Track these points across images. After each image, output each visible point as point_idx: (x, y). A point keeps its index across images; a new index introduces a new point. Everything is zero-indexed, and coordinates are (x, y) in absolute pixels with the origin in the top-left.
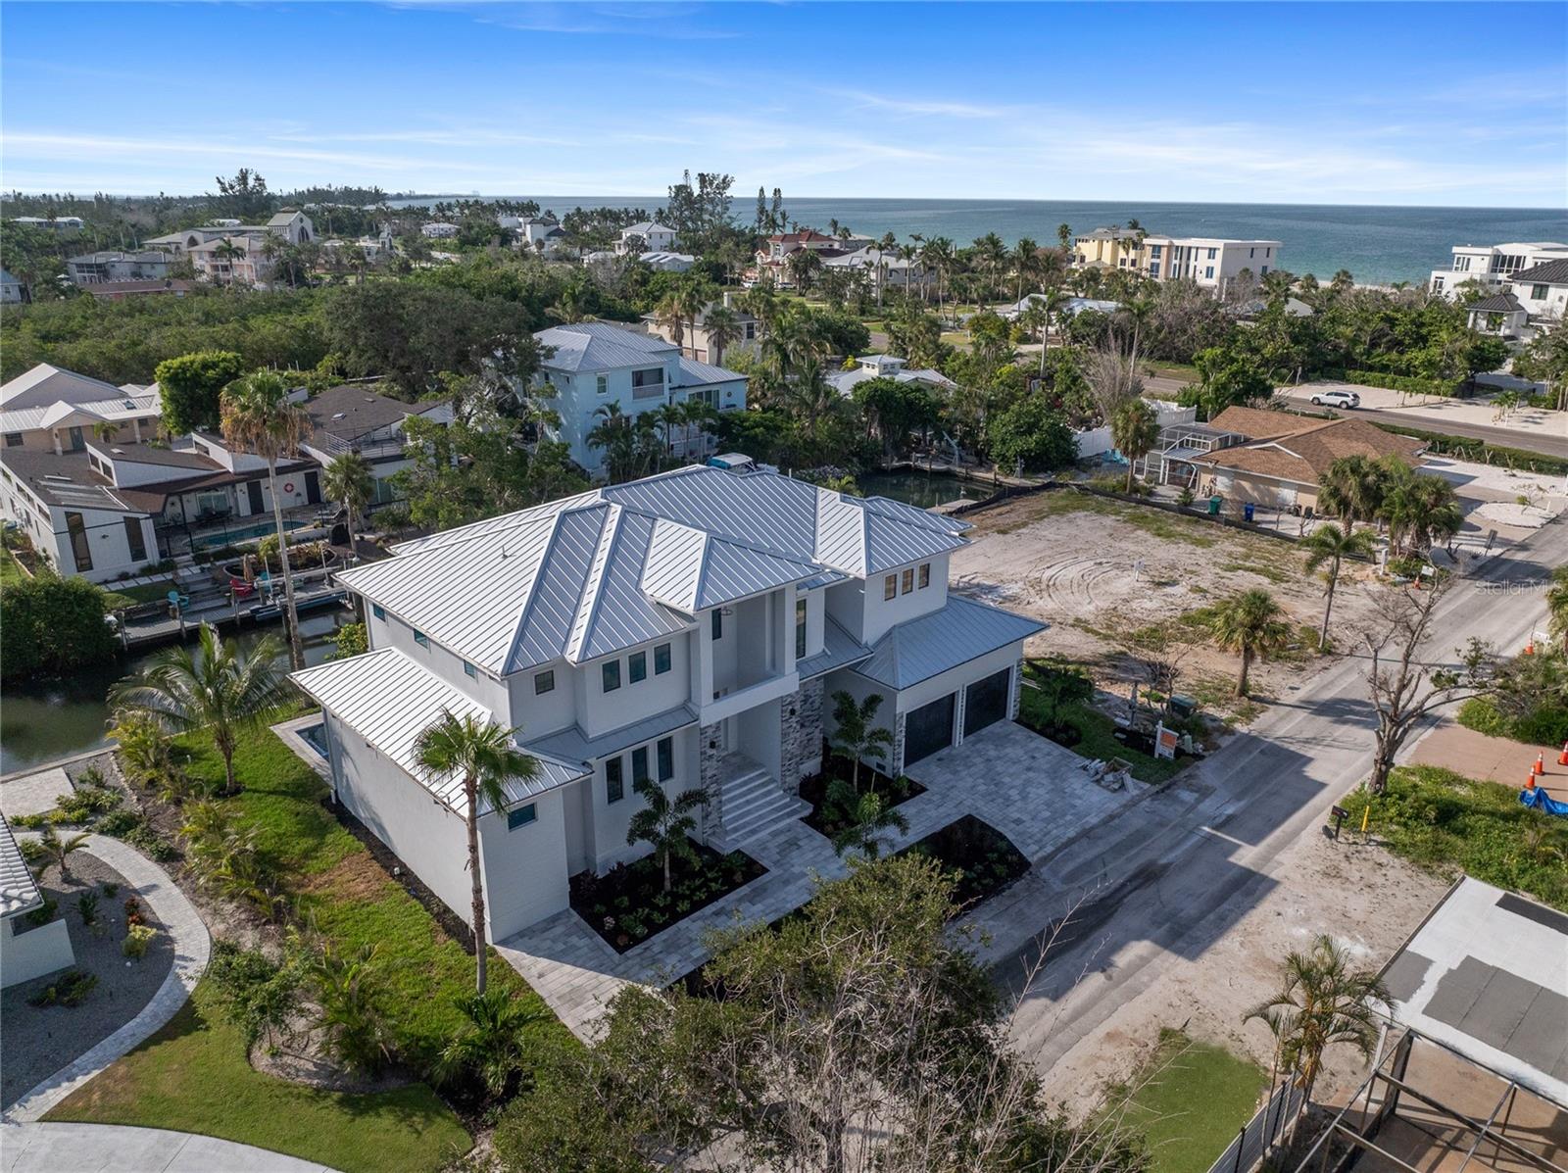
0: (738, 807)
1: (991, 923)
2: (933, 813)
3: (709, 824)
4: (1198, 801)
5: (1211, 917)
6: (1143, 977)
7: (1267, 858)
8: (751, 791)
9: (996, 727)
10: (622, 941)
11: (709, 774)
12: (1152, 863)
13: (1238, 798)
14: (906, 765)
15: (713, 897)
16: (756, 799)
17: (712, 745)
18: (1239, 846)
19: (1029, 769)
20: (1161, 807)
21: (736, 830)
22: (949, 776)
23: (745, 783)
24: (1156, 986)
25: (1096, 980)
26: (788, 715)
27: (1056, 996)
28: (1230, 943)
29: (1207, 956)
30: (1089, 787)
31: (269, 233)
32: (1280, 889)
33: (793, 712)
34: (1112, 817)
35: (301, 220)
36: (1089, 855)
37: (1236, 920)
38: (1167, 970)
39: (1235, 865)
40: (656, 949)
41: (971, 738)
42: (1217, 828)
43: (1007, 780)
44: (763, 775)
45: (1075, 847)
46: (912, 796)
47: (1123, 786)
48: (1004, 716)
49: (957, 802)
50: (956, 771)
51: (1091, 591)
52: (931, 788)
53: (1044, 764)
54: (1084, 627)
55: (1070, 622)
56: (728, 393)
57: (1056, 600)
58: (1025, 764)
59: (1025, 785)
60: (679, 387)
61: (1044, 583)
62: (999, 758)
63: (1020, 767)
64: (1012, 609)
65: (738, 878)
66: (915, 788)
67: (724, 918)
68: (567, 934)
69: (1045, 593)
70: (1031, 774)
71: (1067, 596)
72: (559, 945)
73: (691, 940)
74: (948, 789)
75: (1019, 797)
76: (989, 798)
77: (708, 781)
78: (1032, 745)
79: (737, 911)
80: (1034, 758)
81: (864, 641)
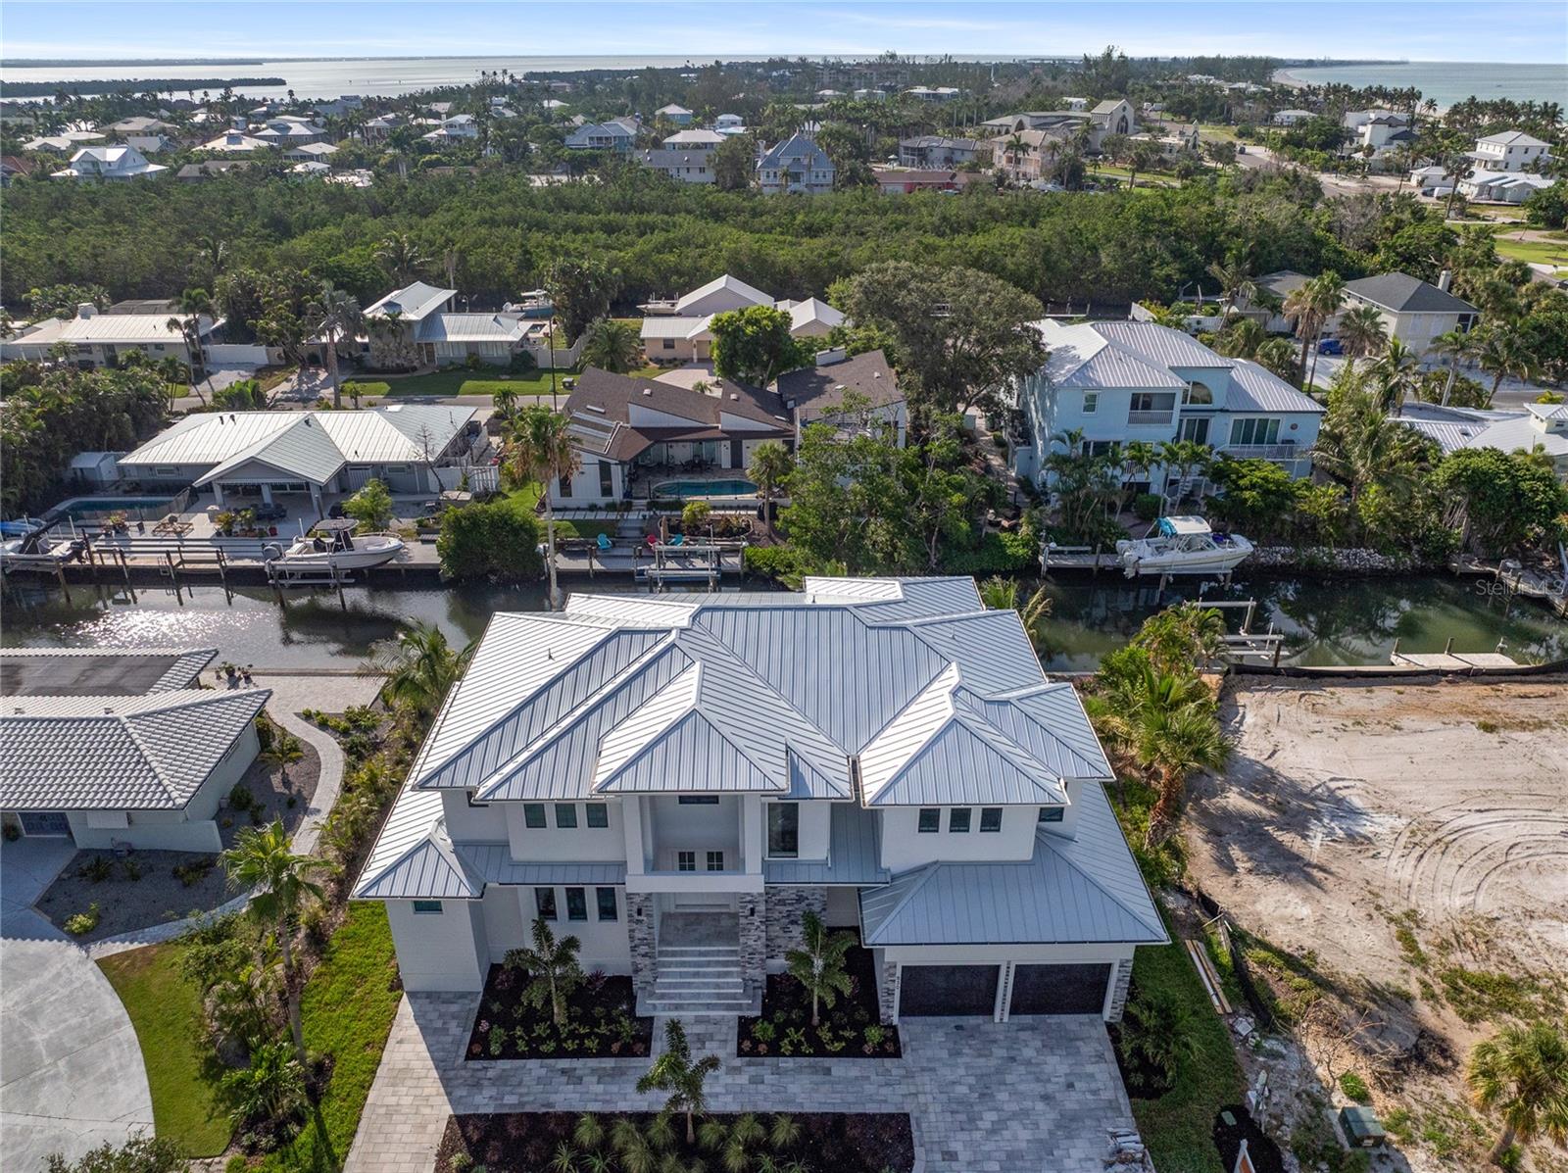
0: (681, 975)
2: (869, 1089)
3: (640, 979)
8: (709, 964)
9: (1071, 1021)
10: (477, 1048)
14: (902, 1013)
15: (581, 1053)
16: (705, 975)
17: (639, 912)
19: (1046, 1098)
21: (662, 996)
22: (944, 1054)
23: (701, 954)
26: (747, 912)
30: (1090, 1164)
31: (1088, 120)
33: (753, 912)
35: (1124, 109)
40: (491, 1074)
41: (1017, 1019)
43: (1002, 1096)
44: (734, 953)
46: (875, 1055)
48: (1098, 1008)
49: (913, 1090)
50: (959, 1054)
51: (1493, 876)
52: (908, 1057)
53: (1071, 1102)
54: (1406, 929)
55: (1396, 912)
56: (1294, 427)
57: (1420, 869)
58: (1050, 1088)
59: (1014, 1116)
60: (1222, 411)
61: (1439, 835)
62: (1028, 1063)
63: (1038, 1088)
64: (1338, 856)
65: (615, 1047)
66: (890, 1047)
67: (564, 1079)
68: (454, 1017)
69: (1418, 851)
70: (1040, 1106)
71: (1445, 867)
72: (439, 1024)
73: (520, 1084)
74: (923, 1070)
75: (988, 1125)
76: (954, 1106)
77: (637, 942)
78: (1090, 1069)
79: (580, 1080)
80: (1070, 1086)
81: (884, 865)
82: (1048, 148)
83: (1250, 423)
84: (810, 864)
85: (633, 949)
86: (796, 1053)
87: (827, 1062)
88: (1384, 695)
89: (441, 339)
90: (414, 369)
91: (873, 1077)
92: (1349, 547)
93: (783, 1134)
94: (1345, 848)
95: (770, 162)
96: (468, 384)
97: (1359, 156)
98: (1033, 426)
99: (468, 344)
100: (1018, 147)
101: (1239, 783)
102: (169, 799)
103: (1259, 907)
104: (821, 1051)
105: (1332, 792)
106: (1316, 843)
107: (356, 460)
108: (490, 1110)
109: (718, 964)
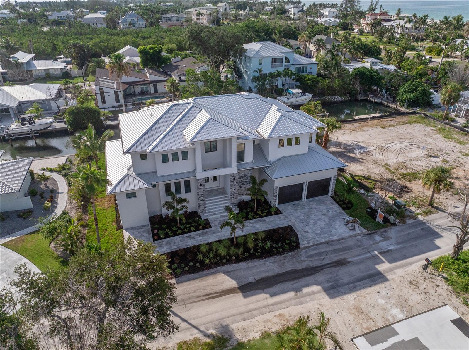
0: (213, 206)
1: (271, 264)
2: (278, 222)
3: (201, 209)
4: (381, 241)
5: (351, 285)
6: (308, 299)
7: (391, 270)
8: (220, 201)
9: (322, 198)
10: (156, 237)
11: (200, 193)
12: (345, 259)
13: (398, 244)
14: (279, 203)
15: (190, 231)
16: (220, 204)
17: (201, 185)
18: (383, 262)
19: (324, 215)
20: (365, 240)
21: (209, 212)
22: (293, 211)
23: (217, 199)
24: (310, 304)
25: (292, 294)
26: (233, 180)
27: (272, 295)
28: (350, 298)
29: (338, 299)
30: (342, 226)
31: (216, 9)
32: (387, 284)
33: (234, 179)
34: (343, 239)
36: (323, 250)
37: (360, 289)
38: (319, 299)
39: (376, 269)
40: (164, 243)
41: (308, 200)
42: (380, 253)
43: (313, 216)
45: (320, 246)
46: (275, 215)
47: (354, 229)
48: (327, 194)
49: (289, 220)
50: (297, 210)
51: (400, 154)
52: (284, 213)
53: (330, 214)
54: (387, 167)
55: (383, 164)
56: (311, 68)
57: (384, 156)
58: (324, 213)
59: (318, 220)
60: (293, 65)
61: (384, 149)
62: (315, 208)
63: (321, 213)
64: (364, 156)
65: (200, 227)
66: (278, 212)
67: (189, 239)
68: (144, 232)
69: (381, 153)
70: (323, 217)
71: (389, 155)
72: (140, 235)
73: (175, 243)
74: (289, 215)
75: (313, 223)
76: (302, 221)
77: (200, 196)
78: (331, 206)
79: (194, 238)
80: (328, 211)
81: (269, 160)
82: (209, 15)
83: (300, 68)
84: (248, 163)
85: (199, 199)
86: (254, 218)
87: (263, 218)
88: (356, 125)
89: (35, 69)
90: (26, 80)
91: (277, 219)
92: (333, 96)
93: (261, 236)
94: (365, 154)
95: (124, 21)
97: (292, 16)
98: (243, 73)
99: (45, 70)
100: (199, 14)
101: (333, 146)
102: (12, 189)
103: (351, 169)
104: (260, 216)
105: (355, 144)
106: (358, 154)
107: (23, 100)
108: (169, 251)
109: (222, 201)
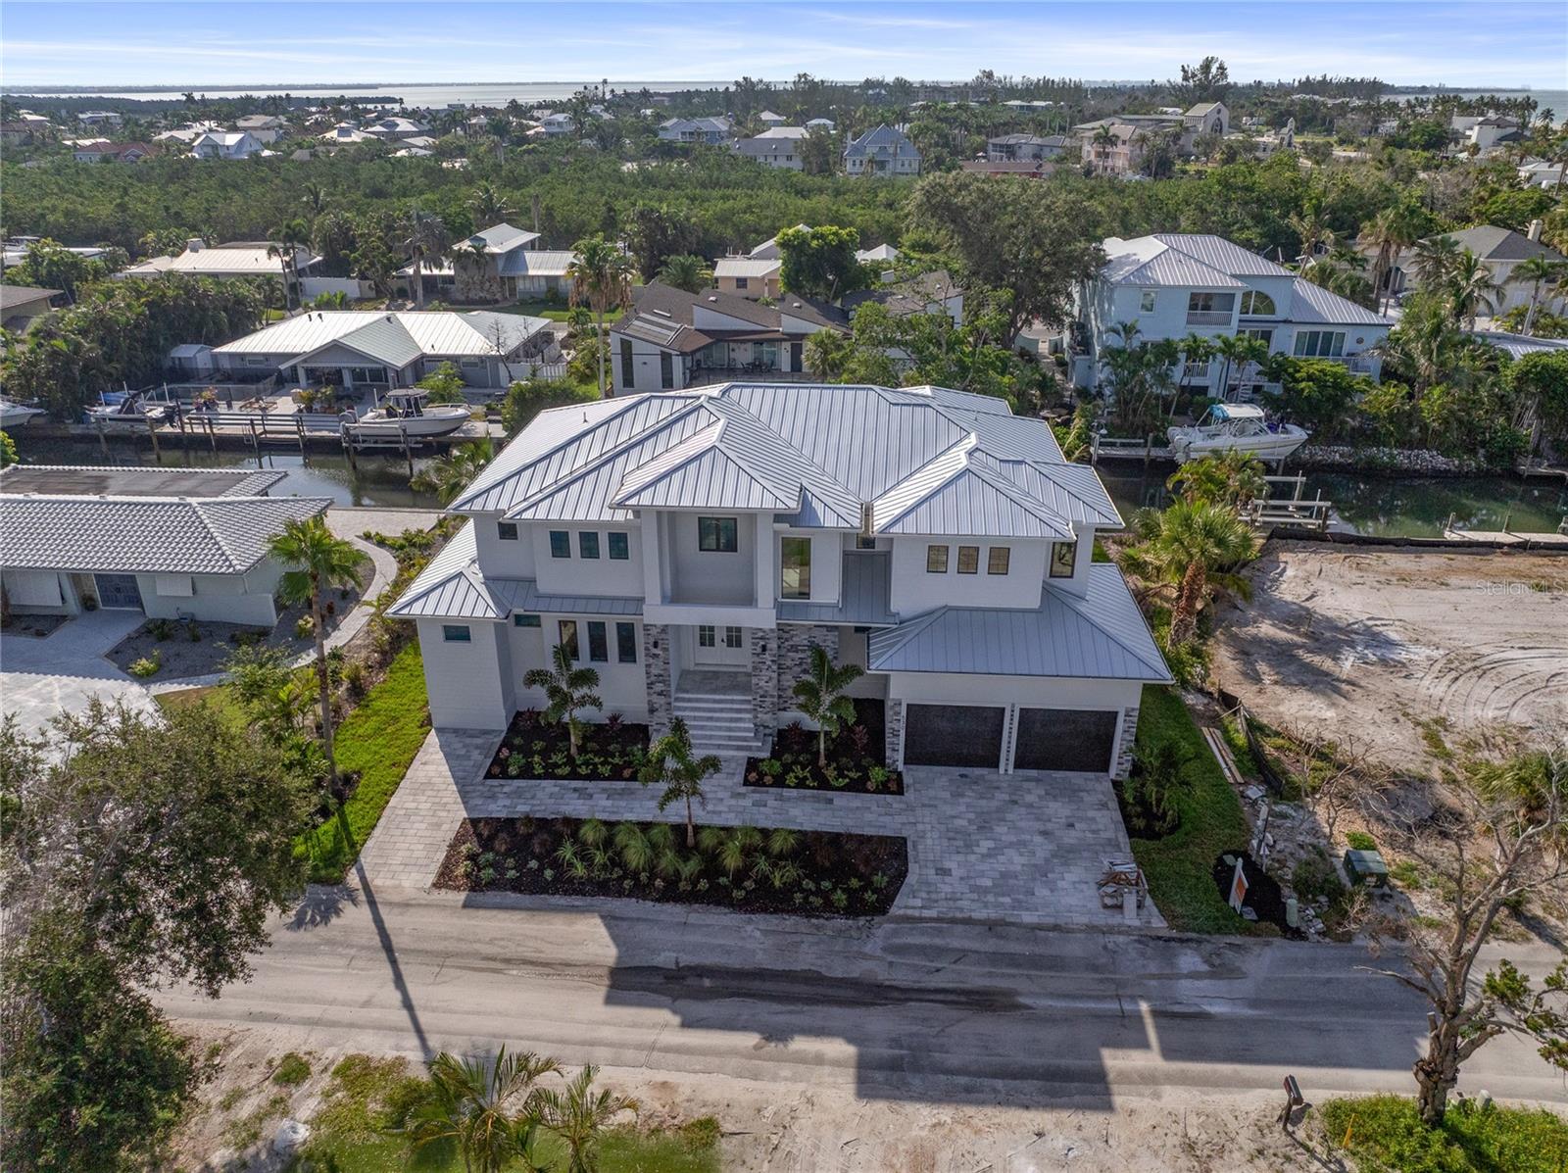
1: (758, 934)
2: (868, 817)
3: (656, 720)
4: (1194, 975)
5: (963, 1080)
6: (786, 1071)
7: (1149, 1079)
8: (722, 710)
10: (496, 770)
11: (654, 671)
12: (1011, 993)
13: (1254, 1003)
14: (907, 761)
15: (594, 776)
16: (718, 720)
17: (656, 645)
18: (1144, 1045)
19: (1045, 833)
20: (1133, 954)
22: (947, 795)
23: (715, 701)
24: (781, 1087)
25: (751, 1039)
26: (759, 650)
27: (687, 1024)
28: (921, 1119)
29: (881, 1106)
30: (1084, 887)
31: (1181, 123)
32: (1094, 1120)
33: (764, 648)
34: (1056, 928)
36: (956, 944)
37: (982, 1103)
38: (819, 1084)
39: (1099, 1057)
40: (506, 789)
41: (1020, 772)
42: (1156, 1014)
43: (1001, 829)
44: (749, 702)
45: (960, 928)
46: (877, 791)
47: (1120, 907)
48: (1105, 768)
49: (912, 820)
50: (962, 795)
51: (1532, 696)
52: (910, 795)
53: (1070, 838)
54: (1433, 733)
55: (1424, 718)
56: (1360, 341)
57: (1454, 687)
58: (1049, 826)
59: (1011, 845)
60: (1285, 321)
61: (1477, 663)
62: (1031, 806)
63: (1038, 826)
64: (1367, 674)
65: (627, 773)
66: (894, 786)
67: (576, 795)
68: (477, 747)
69: (1454, 674)
70: (1038, 839)
71: (1483, 689)
72: (463, 752)
73: (533, 798)
74: (924, 805)
75: (985, 851)
76: (951, 835)
77: (653, 679)
78: (1091, 814)
79: (591, 796)
80: (1071, 825)
81: (893, 608)
82: (1137, 141)
83: (1314, 335)
84: (823, 606)
85: (650, 686)
86: (801, 784)
87: (830, 794)
88: (1431, 561)
89: (523, 273)
90: (496, 301)
91: (874, 808)
92: (1411, 448)
93: (777, 845)
94: (1378, 669)
95: (856, 150)
96: (545, 313)
97: (1463, 156)
98: (1092, 336)
100: (1106, 139)
101: (1271, 617)
102: (230, 566)
103: (1281, 709)
104: (824, 785)
105: (1368, 628)
106: (1347, 665)
107: (432, 352)
108: (503, 815)
109: (731, 710)
